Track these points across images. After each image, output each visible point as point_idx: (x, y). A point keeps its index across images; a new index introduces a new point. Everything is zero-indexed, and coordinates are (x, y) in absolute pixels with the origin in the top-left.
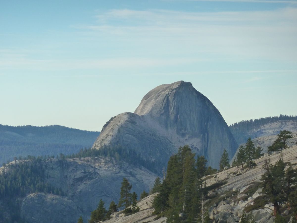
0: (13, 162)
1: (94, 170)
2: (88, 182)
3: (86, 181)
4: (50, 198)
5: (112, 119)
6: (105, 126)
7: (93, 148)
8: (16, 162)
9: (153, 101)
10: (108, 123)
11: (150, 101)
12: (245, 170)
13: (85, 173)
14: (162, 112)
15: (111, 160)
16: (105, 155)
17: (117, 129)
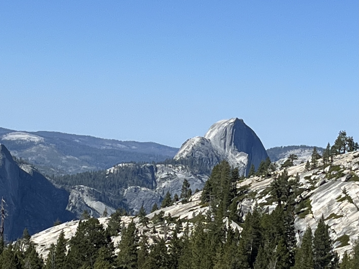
0: (121, 165)
1: (174, 173)
2: (169, 181)
3: (168, 180)
4: (143, 190)
5: (188, 140)
6: (184, 144)
7: (175, 158)
8: (122, 164)
9: (216, 130)
10: (186, 142)
11: (214, 130)
13: (168, 175)
14: (222, 138)
15: (186, 167)
16: (182, 163)
17: (191, 147)
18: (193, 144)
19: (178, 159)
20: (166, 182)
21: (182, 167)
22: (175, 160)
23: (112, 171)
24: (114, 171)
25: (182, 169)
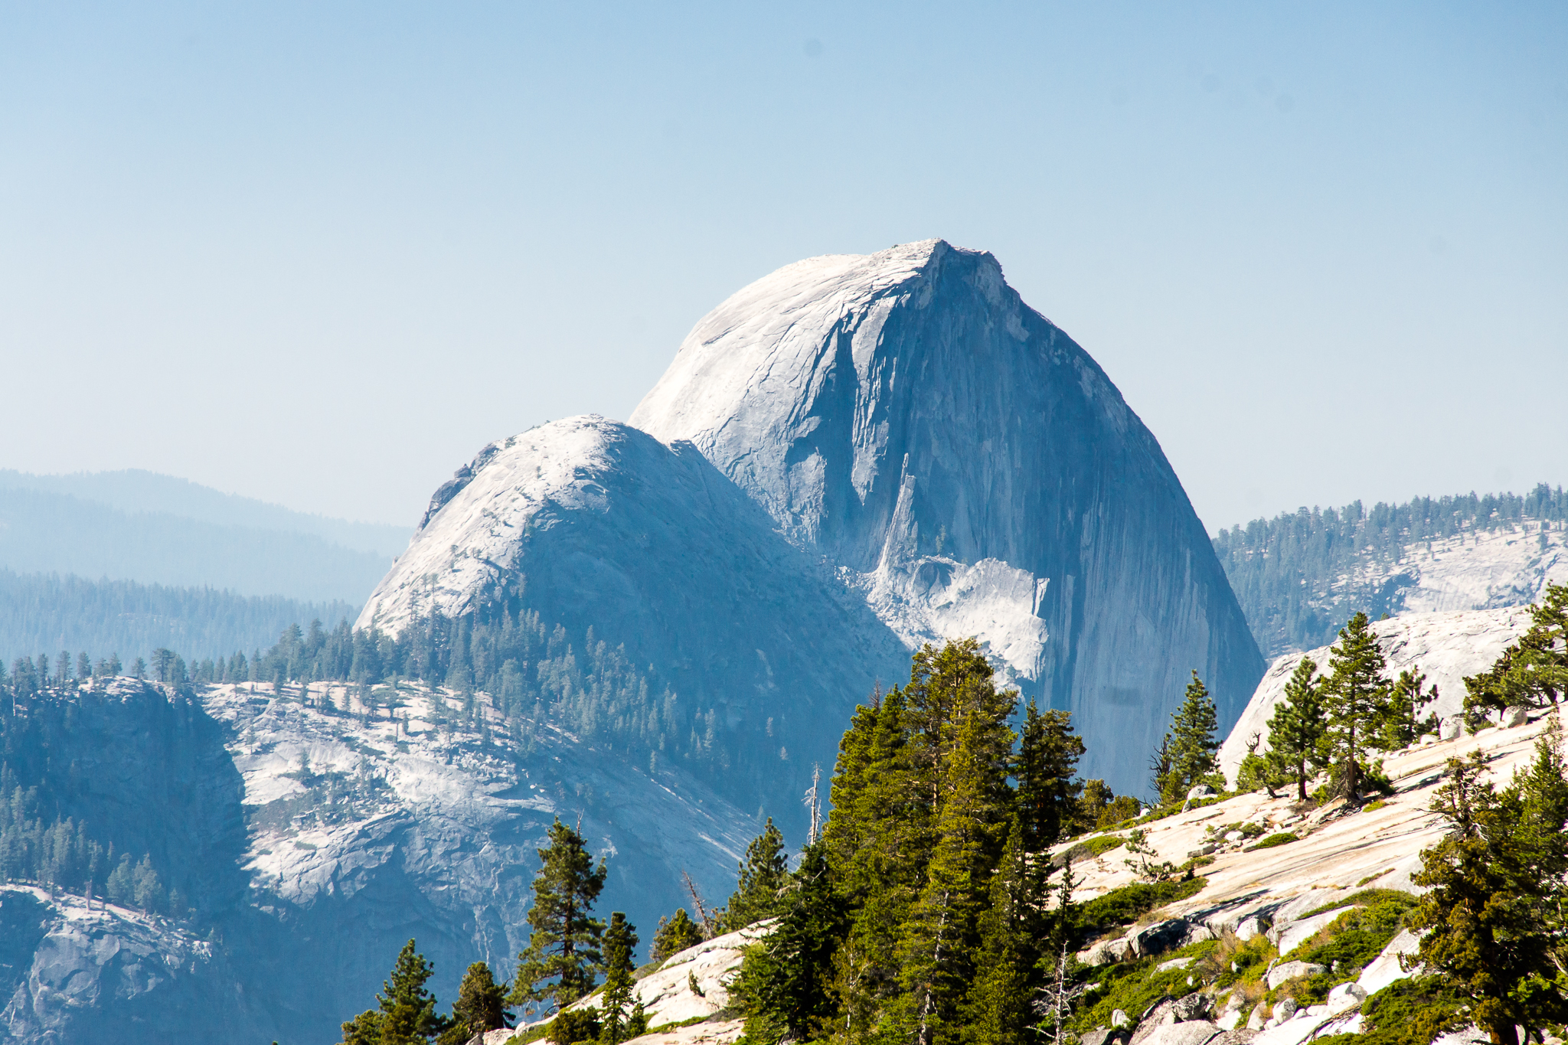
1: (365, 764)
4: (78, 925)
5: (489, 452)
6: (448, 493)
7: (363, 623)
10: (467, 474)
12: (1316, 815)
13: (305, 776)
15: (470, 704)
16: (436, 672)
17: (518, 520)
18: (537, 490)
19: (392, 632)
20: (287, 846)
21: (439, 706)
25: (441, 720)
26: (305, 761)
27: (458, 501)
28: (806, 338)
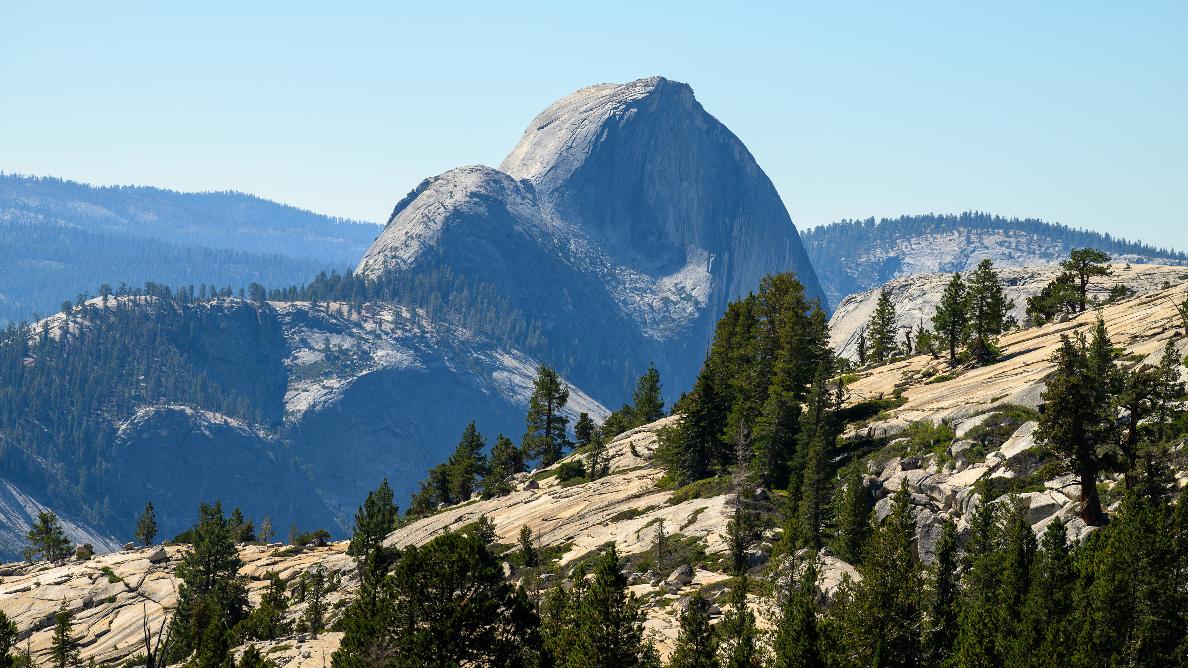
0: (98, 302)
1: (359, 346)
2: (334, 383)
3: (328, 377)
5: (425, 184)
6: (403, 205)
7: (359, 271)
8: (105, 300)
9: (563, 135)
10: (413, 195)
11: (553, 134)
12: (960, 367)
13: (327, 351)
15: (414, 315)
16: (396, 296)
17: (440, 219)
18: (449, 203)
19: (373, 277)
20: (316, 387)
21: (398, 315)
22: (360, 281)
23: (56, 333)
24: (65, 331)
25: (399, 321)
26: (327, 341)
27: (409, 209)
28: (590, 128)
